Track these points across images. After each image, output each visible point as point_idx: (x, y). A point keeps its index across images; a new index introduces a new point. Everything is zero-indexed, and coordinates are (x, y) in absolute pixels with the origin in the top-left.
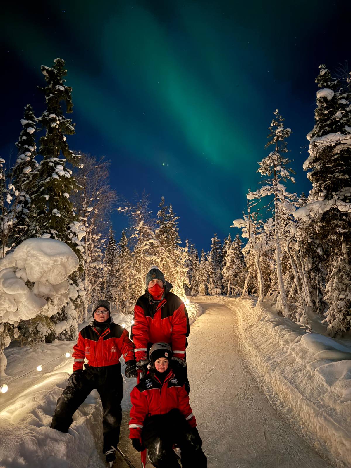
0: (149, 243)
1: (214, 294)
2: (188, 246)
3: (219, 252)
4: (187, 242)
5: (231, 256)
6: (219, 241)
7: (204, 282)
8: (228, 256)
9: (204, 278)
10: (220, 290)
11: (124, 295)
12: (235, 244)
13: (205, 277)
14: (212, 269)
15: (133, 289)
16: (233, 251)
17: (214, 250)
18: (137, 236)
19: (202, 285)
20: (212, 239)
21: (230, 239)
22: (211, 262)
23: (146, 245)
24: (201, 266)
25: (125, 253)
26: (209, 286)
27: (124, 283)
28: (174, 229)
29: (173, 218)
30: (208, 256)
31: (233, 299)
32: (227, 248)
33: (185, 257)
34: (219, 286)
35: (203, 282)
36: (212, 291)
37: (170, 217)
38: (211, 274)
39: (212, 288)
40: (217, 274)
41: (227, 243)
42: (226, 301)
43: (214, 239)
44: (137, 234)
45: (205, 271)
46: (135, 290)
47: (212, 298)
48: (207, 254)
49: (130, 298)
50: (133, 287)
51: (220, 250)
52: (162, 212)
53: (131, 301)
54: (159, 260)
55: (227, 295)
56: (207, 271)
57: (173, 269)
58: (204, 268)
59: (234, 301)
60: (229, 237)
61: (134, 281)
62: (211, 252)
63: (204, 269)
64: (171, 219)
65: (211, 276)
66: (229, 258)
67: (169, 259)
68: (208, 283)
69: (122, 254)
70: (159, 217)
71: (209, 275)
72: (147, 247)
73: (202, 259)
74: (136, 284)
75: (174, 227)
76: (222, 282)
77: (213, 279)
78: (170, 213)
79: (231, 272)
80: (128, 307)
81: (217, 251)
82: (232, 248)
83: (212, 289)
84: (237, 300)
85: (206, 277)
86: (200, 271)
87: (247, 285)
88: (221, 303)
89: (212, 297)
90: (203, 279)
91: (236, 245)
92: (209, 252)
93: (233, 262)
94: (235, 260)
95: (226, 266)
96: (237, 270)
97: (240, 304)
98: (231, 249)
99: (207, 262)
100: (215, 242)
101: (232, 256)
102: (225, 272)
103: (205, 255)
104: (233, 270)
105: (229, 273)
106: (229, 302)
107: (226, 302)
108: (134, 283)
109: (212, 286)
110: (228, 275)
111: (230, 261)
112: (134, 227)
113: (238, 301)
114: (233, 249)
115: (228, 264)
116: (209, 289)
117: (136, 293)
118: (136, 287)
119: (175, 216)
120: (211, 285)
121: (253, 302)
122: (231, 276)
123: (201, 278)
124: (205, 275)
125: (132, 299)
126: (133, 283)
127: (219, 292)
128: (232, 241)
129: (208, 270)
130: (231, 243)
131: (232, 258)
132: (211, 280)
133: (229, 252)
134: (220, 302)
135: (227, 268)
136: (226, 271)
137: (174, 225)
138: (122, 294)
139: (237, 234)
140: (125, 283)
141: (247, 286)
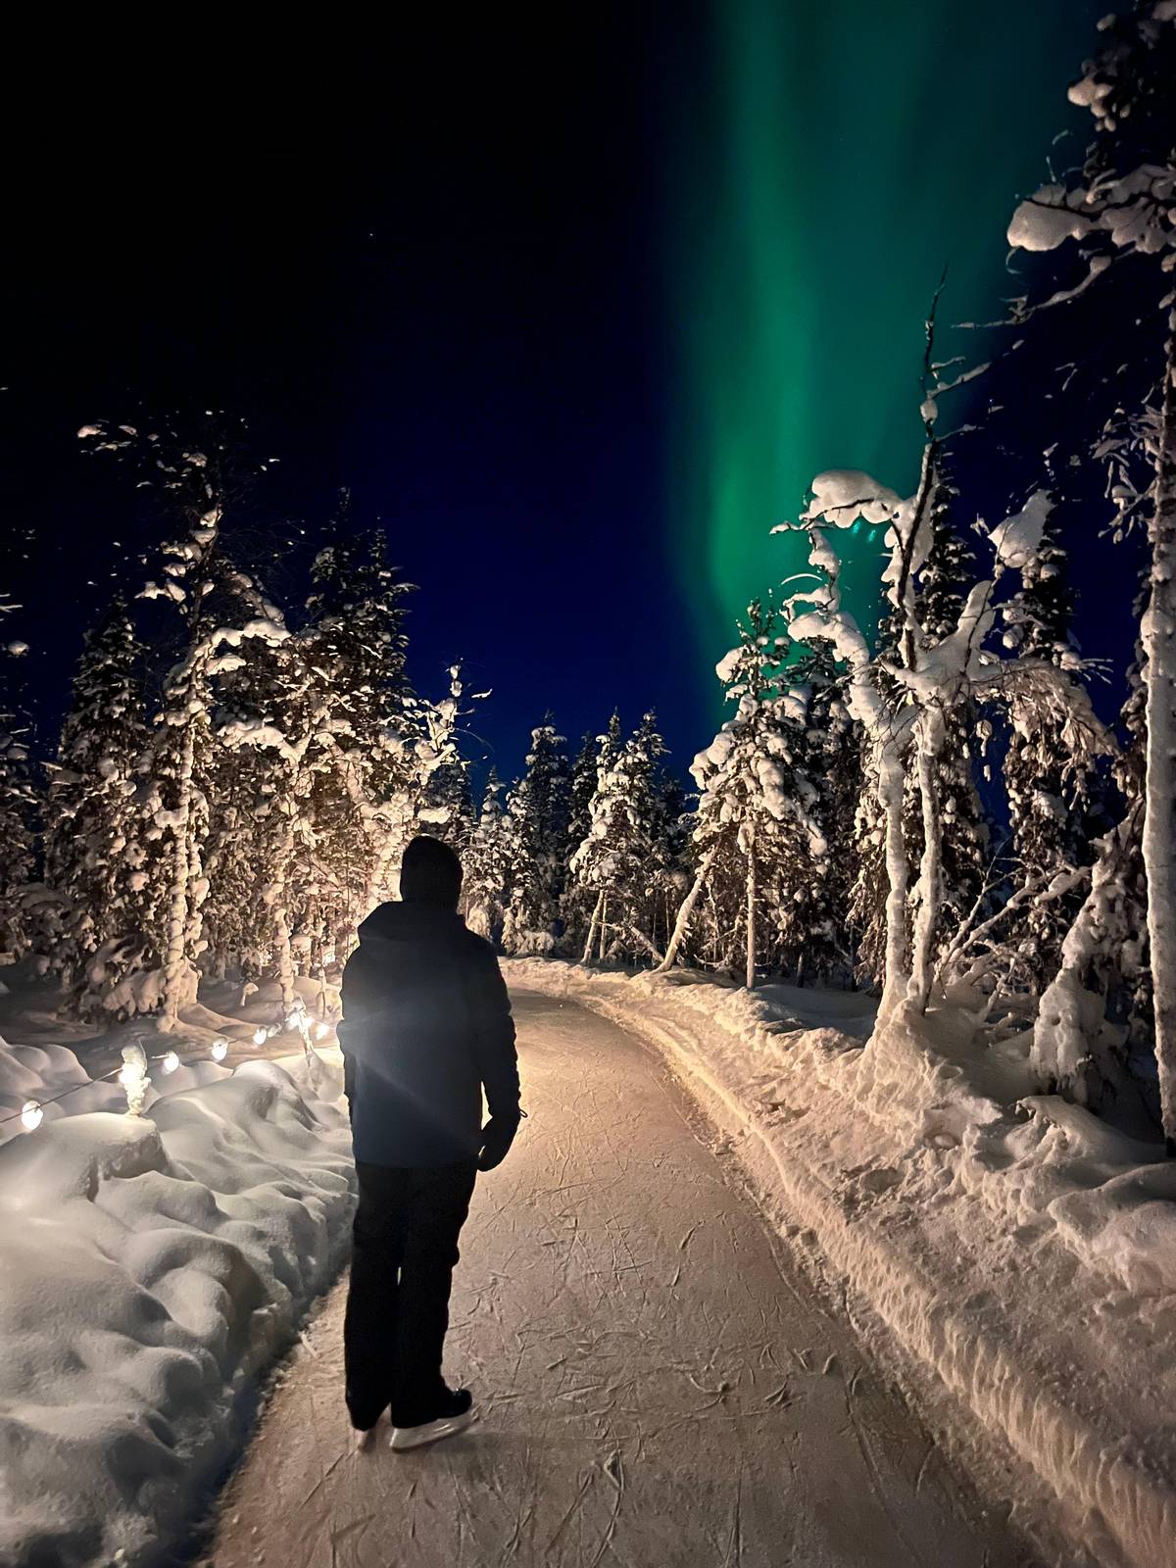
0: (244, 638)
1: (522, 950)
2: (457, 693)
3: (558, 786)
4: (454, 673)
5: (614, 800)
6: (559, 742)
7: (487, 900)
8: (600, 798)
9: (490, 884)
10: (548, 935)
11: (89, 923)
12: (636, 751)
13: (495, 881)
14: (527, 848)
15: (133, 896)
16: (625, 779)
17: (534, 777)
18: (178, 594)
19: (479, 912)
20: (535, 733)
21: (614, 731)
22: (526, 819)
23: (223, 650)
24: (480, 834)
25: (119, 710)
26: (508, 918)
27: (95, 860)
28: (387, 638)
29: (388, 588)
30: (513, 796)
31: (615, 978)
32: (601, 765)
33: (440, 751)
34: (544, 919)
35: (482, 897)
36: (519, 939)
37: (373, 578)
38: (521, 870)
39: (518, 926)
40: (541, 870)
41: (601, 745)
42: (579, 985)
43: (542, 733)
44: (179, 581)
45: (496, 856)
46: (148, 900)
47: (515, 968)
48: (510, 787)
49: (113, 943)
50: (139, 882)
51: (561, 780)
52: (337, 556)
53: (118, 958)
54: (293, 754)
55: (584, 960)
56: (503, 856)
57: (367, 810)
58: (492, 841)
59: (623, 986)
60: (612, 722)
61: (143, 853)
62: (523, 786)
63: (493, 845)
64: (378, 594)
65: (519, 876)
66: (606, 805)
67: (348, 756)
68: (506, 903)
69: (101, 714)
70: (322, 579)
71: (508, 874)
72: (232, 663)
73: (487, 807)
74: (156, 871)
75: (388, 629)
76: (557, 904)
77: (526, 890)
78: (375, 560)
79: (609, 865)
80: (102, 989)
81: (547, 783)
82: (625, 764)
83: (516, 931)
84: (641, 982)
85: (500, 878)
86: (476, 856)
87: (689, 920)
88: (556, 989)
89: (517, 962)
90: (485, 888)
91: (639, 755)
92: (519, 783)
93: (619, 826)
94: (630, 816)
95: (592, 838)
96: (634, 860)
97: (662, 1002)
98: (616, 768)
99: (507, 821)
100: (544, 742)
101: (621, 798)
102: (585, 865)
103: (502, 792)
104: (619, 856)
105: (600, 868)
106: (595, 989)
107: (583, 988)
108: (148, 867)
109: (519, 917)
110: (595, 874)
111: (609, 820)
112: (164, 543)
113: (647, 989)
114: (625, 771)
115: (599, 831)
116: (507, 930)
117: (151, 917)
118: (151, 886)
119: (396, 579)
120: (515, 915)
121: (759, 1003)
122: (609, 882)
123: (479, 884)
124: (496, 871)
125: (124, 950)
126: (138, 862)
127: (545, 944)
128: (626, 735)
129: (508, 853)
130: (619, 746)
131: (619, 806)
132: (518, 892)
133: (606, 780)
134: (551, 986)
135: (593, 847)
136: (589, 860)
137: (388, 617)
138: (82, 920)
139: (648, 711)
140: (101, 862)
141: (688, 926)
